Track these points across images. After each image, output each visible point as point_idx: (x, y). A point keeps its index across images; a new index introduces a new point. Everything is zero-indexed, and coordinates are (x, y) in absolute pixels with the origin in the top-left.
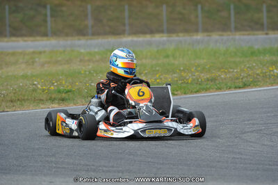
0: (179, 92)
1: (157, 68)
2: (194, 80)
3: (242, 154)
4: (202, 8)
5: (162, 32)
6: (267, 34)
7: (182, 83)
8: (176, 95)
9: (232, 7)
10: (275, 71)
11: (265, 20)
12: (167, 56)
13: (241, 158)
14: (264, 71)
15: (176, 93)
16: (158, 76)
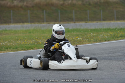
0: (35, 48)
1: (26, 38)
2: (42, 43)
3: (63, 74)
4: (46, 12)
5: (28, 22)
6: (75, 23)
7: (37, 44)
8: (34, 49)
9: (59, 11)
10: (78, 38)
11: (74, 17)
12: (30, 33)
13: (63, 76)
14: (73, 39)
15: (34, 48)
16: (26, 41)
